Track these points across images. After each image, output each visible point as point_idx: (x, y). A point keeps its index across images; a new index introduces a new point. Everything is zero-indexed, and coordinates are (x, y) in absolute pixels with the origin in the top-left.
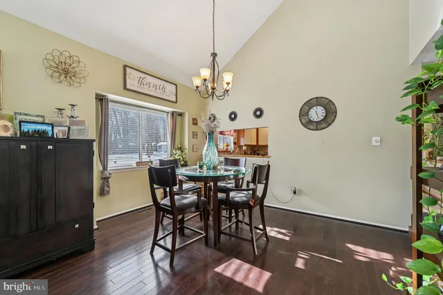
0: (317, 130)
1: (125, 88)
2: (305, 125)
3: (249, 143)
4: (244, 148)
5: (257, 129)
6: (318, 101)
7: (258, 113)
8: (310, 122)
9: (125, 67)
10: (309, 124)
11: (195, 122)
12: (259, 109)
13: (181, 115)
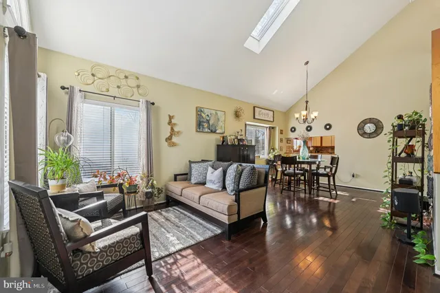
0: (370, 138)
1: (254, 118)
2: (361, 135)
3: (315, 145)
4: (311, 149)
5: (321, 138)
6: (371, 121)
7: (328, 127)
8: (365, 133)
9: (254, 107)
10: (364, 134)
11: (281, 132)
12: (329, 125)
13: (273, 128)
